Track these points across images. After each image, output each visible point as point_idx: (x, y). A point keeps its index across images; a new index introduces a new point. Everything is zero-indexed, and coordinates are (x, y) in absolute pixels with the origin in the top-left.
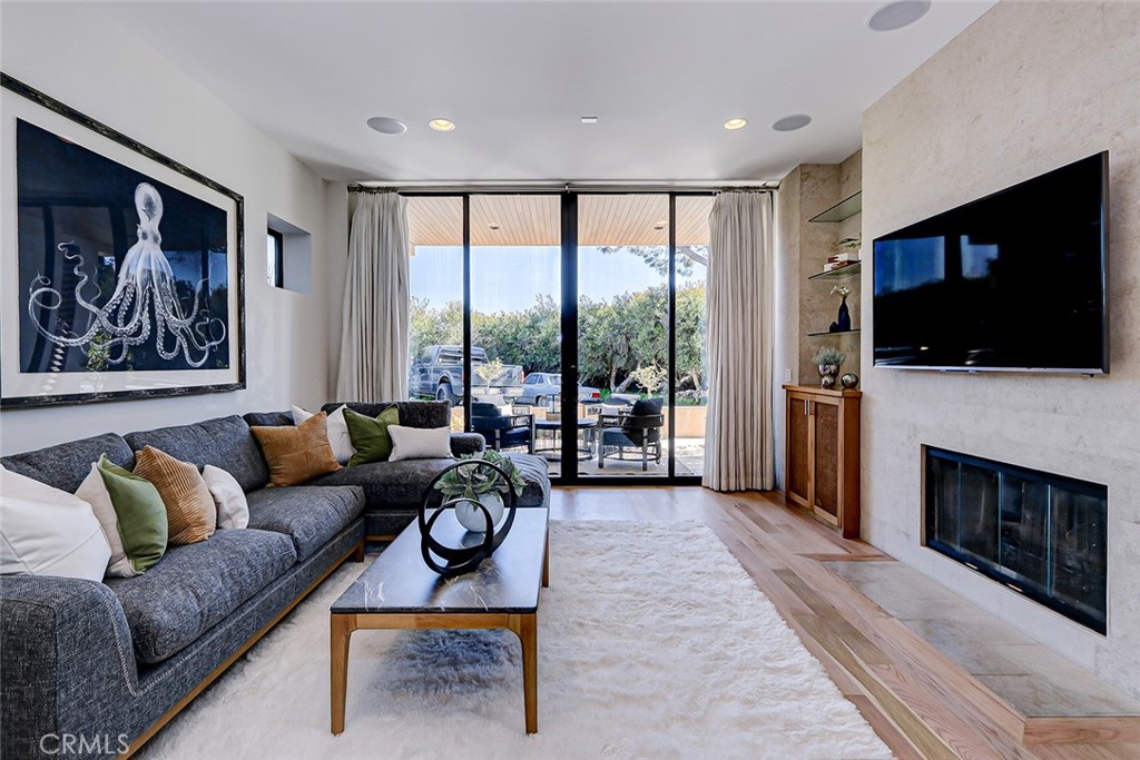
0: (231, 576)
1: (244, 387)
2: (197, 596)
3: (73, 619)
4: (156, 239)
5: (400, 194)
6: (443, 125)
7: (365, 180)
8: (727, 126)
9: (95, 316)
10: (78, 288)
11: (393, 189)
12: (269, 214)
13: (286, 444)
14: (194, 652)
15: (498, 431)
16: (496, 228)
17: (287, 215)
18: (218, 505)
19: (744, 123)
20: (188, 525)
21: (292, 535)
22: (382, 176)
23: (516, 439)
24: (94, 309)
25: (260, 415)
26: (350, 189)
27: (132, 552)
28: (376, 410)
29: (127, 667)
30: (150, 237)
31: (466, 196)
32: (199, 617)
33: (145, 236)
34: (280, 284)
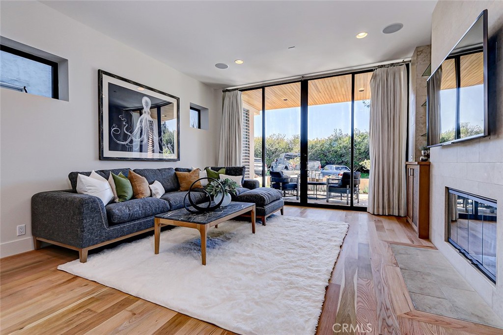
0: (143, 207)
1: (179, 160)
2: (129, 209)
3: (88, 203)
4: (149, 113)
5: (240, 90)
6: (240, 62)
7: (227, 87)
8: (358, 37)
9: (130, 136)
10: (125, 128)
11: (237, 89)
12: (191, 103)
13: (184, 178)
14: (128, 224)
15: (281, 183)
16: (286, 100)
17: (198, 103)
18: (151, 190)
19: (366, 34)
20: (139, 194)
21: (169, 202)
22: (231, 85)
23: (289, 187)
24: (129, 134)
25: (180, 169)
26: (223, 91)
27: (120, 197)
28: (217, 169)
29: (104, 221)
30: (147, 112)
31: (263, 88)
32: (128, 215)
33: (145, 112)
34: (199, 127)
